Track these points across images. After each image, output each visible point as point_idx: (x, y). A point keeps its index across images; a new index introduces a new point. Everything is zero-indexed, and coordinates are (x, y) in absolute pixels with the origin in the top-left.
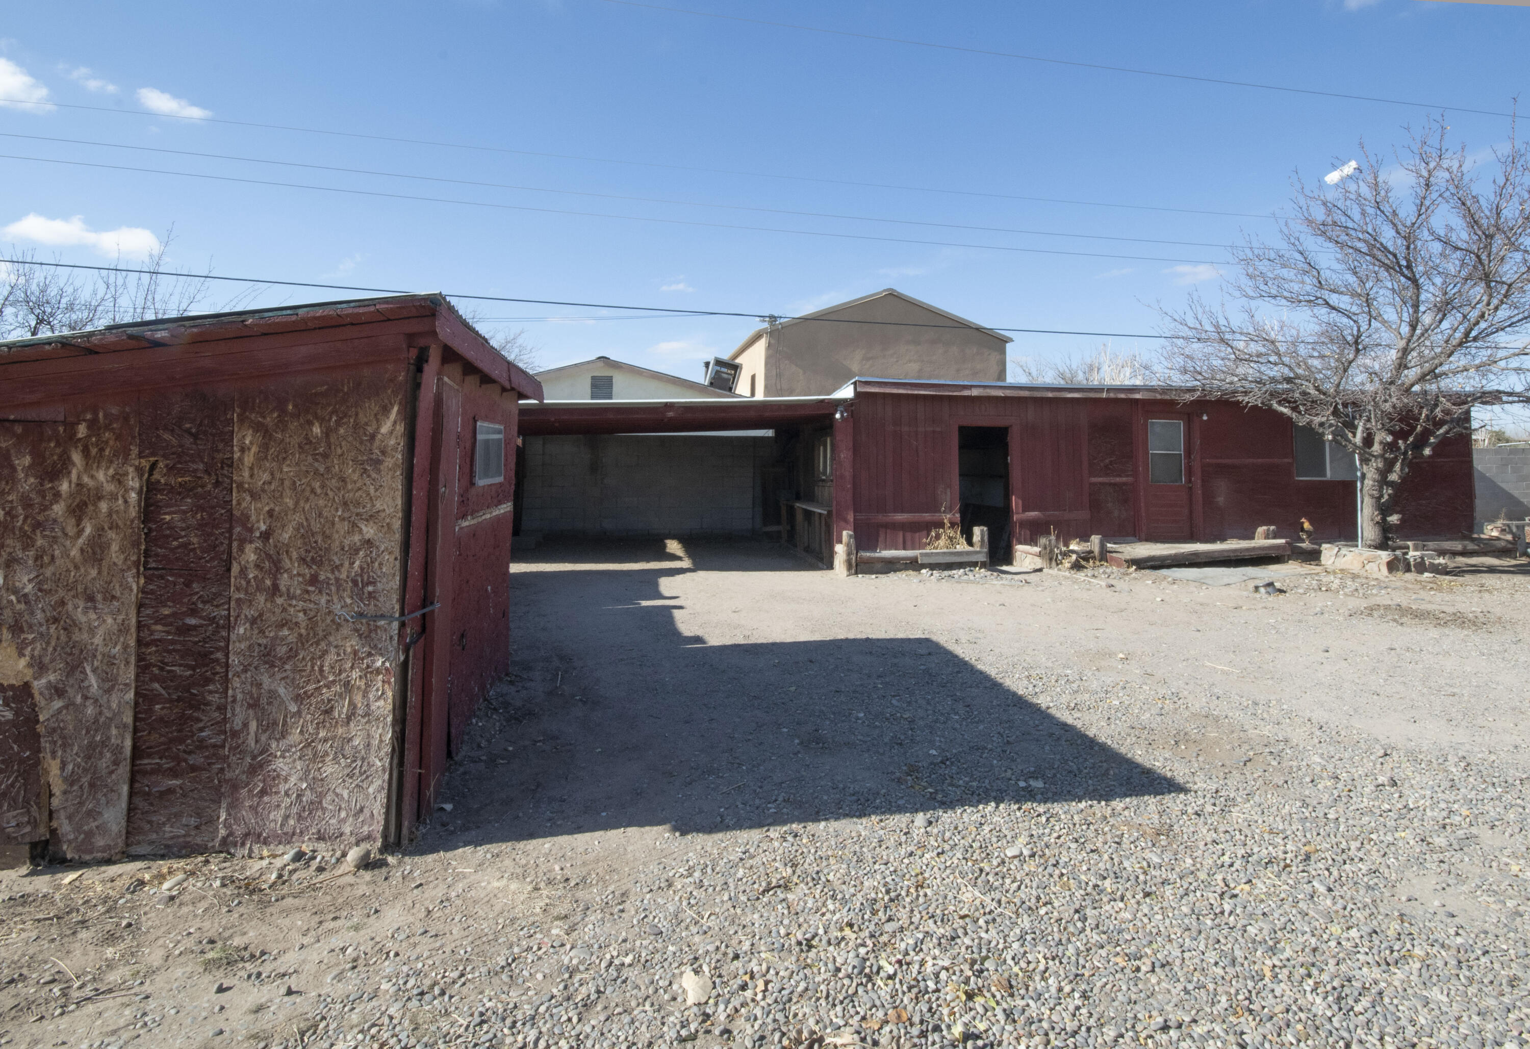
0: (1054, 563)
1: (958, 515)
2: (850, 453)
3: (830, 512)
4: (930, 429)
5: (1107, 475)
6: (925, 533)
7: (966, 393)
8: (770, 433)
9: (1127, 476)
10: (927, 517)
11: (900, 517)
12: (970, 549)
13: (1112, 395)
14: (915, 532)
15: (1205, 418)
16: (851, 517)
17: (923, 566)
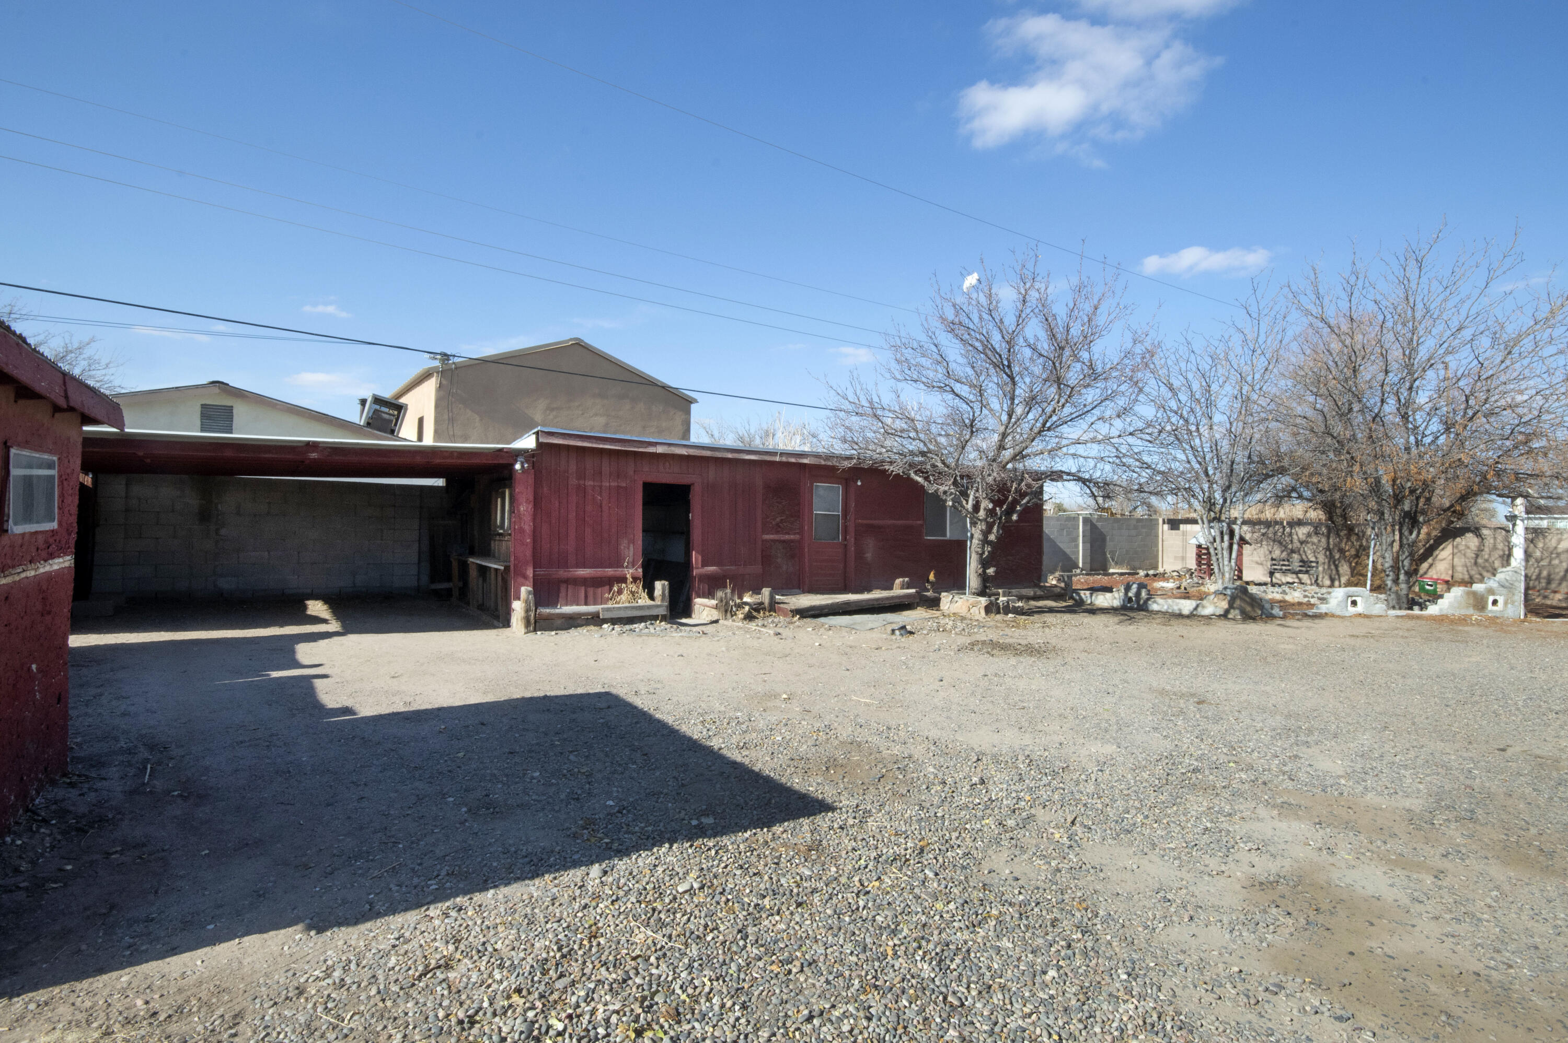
0: (729, 614)
1: (640, 570)
2: (531, 506)
3: (507, 568)
4: (614, 484)
5: (777, 532)
6: (607, 587)
7: (651, 450)
8: (440, 482)
9: (795, 534)
10: (610, 572)
11: (583, 572)
12: (652, 603)
13: (784, 459)
14: (598, 587)
15: (859, 483)
16: (530, 572)
17: (605, 621)
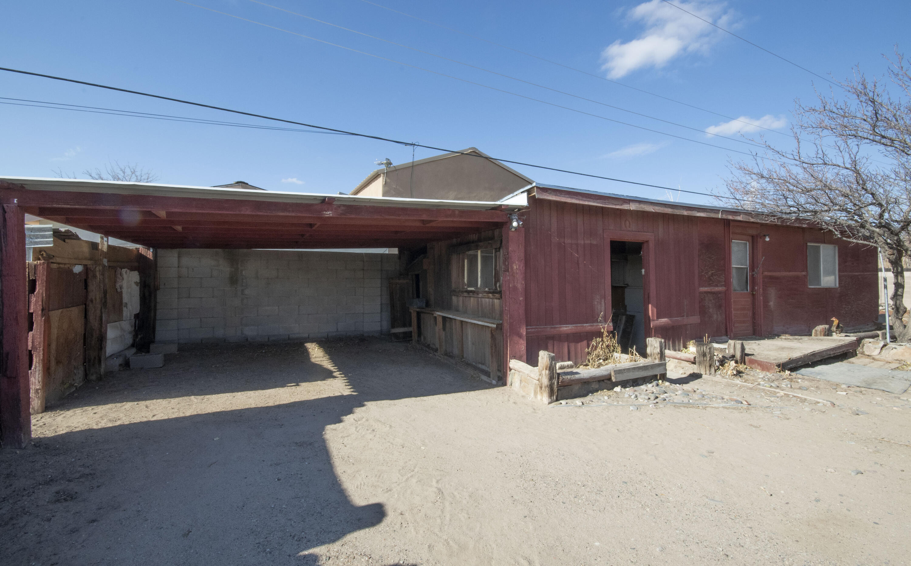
0: (713, 370)
1: (611, 324)
2: (522, 265)
3: (500, 327)
4: (588, 242)
5: (710, 285)
6: (585, 343)
7: (626, 207)
9: (721, 286)
10: (587, 327)
11: (567, 328)
12: (642, 362)
13: (724, 217)
14: (578, 342)
15: (767, 239)
16: (523, 331)
17: (616, 384)
